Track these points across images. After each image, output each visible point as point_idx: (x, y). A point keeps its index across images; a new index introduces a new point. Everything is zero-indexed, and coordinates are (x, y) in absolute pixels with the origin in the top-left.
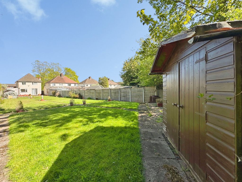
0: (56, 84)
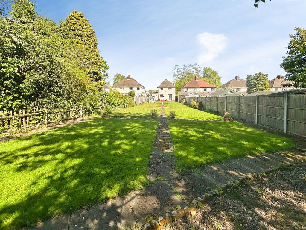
0: (189, 89)
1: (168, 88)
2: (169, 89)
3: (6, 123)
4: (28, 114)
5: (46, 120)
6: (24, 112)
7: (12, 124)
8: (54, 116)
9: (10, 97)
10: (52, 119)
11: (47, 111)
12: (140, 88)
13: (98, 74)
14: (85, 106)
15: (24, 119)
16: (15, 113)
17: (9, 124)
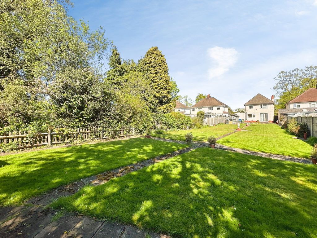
0: (301, 104)
1: (261, 105)
2: (263, 106)
3: (75, 136)
4: (89, 131)
5: (102, 136)
6: (86, 130)
7: (79, 137)
8: (108, 134)
9: (77, 120)
10: (106, 135)
11: (103, 130)
12: (221, 108)
13: (167, 98)
14: (137, 127)
15: (87, 134)
16: (81, 130)
17: (77, 137)
